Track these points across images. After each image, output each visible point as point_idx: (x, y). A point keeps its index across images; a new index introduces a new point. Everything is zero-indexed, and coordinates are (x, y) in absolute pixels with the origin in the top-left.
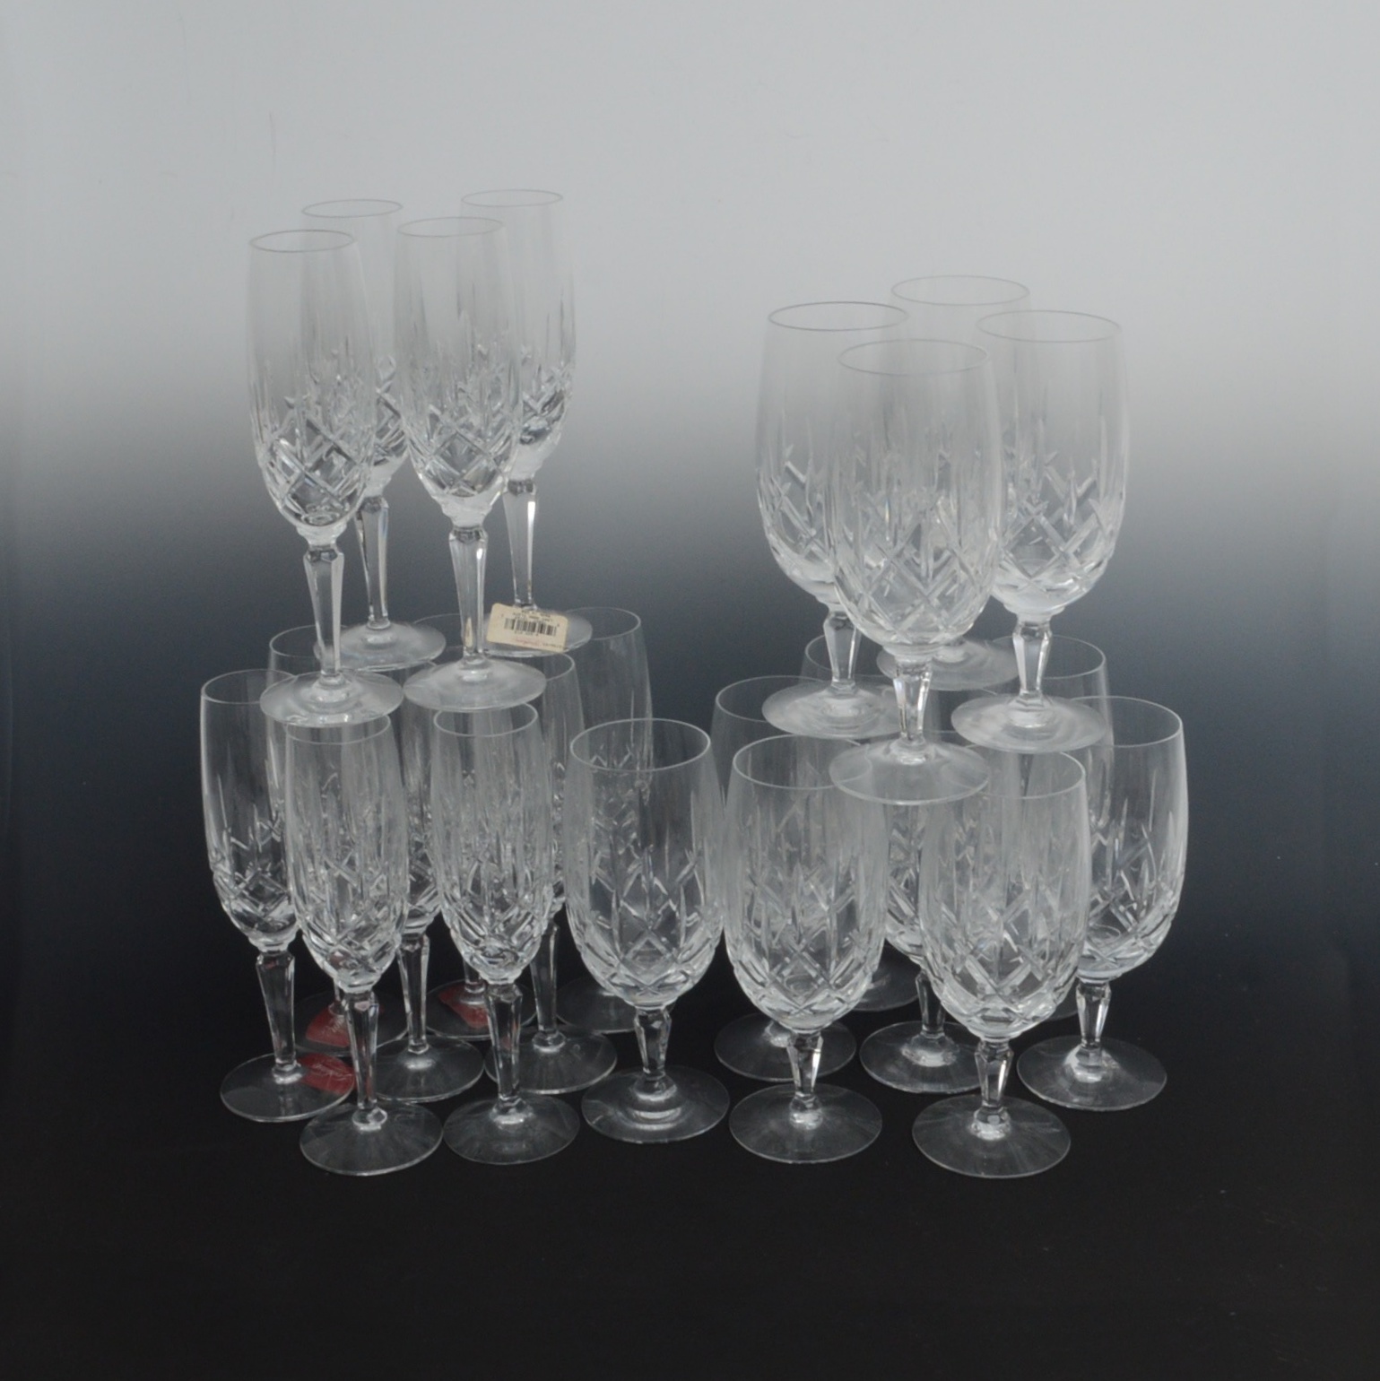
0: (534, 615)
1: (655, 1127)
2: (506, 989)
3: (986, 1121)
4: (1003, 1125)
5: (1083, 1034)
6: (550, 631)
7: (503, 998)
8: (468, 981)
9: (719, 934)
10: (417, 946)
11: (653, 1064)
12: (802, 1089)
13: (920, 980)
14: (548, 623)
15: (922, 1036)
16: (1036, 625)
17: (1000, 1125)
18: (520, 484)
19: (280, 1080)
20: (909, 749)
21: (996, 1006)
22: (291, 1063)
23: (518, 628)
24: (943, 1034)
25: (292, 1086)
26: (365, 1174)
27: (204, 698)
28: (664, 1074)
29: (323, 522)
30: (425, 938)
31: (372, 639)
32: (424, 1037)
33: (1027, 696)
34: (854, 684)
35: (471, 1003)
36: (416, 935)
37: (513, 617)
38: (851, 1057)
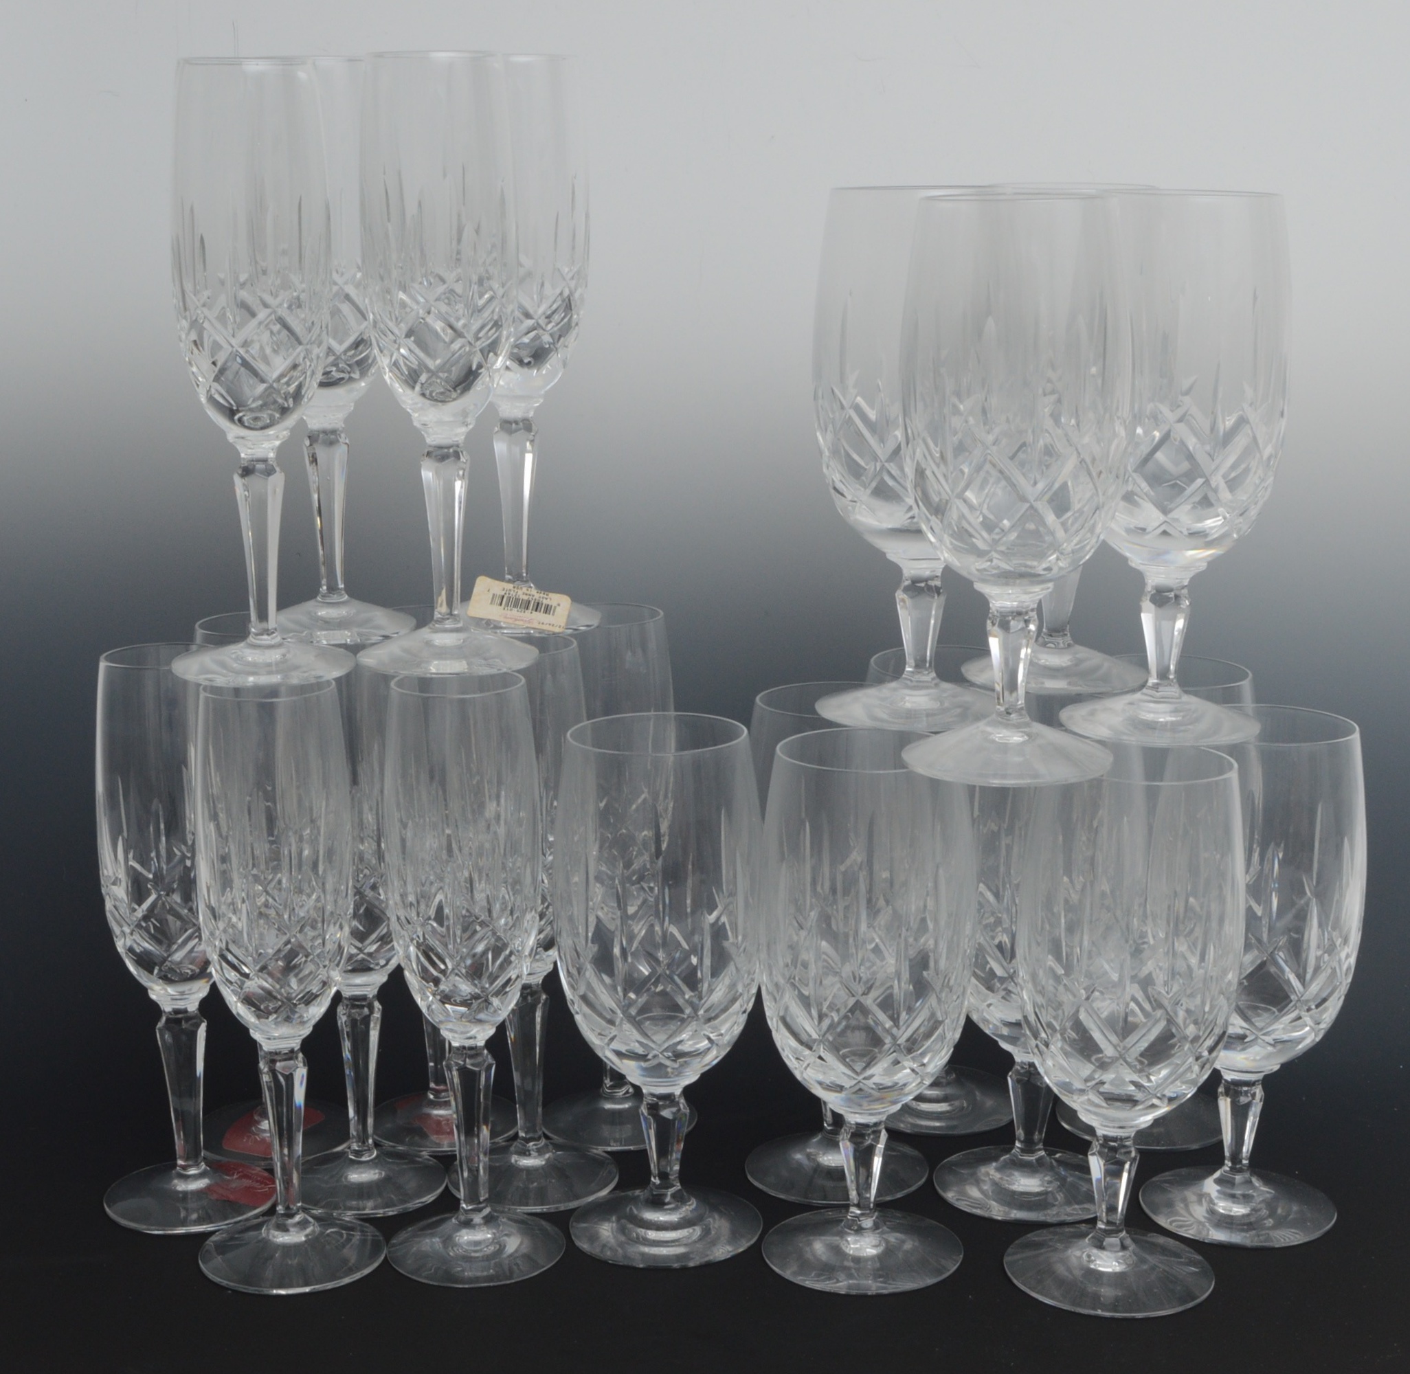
0: (529, 592)
1: (664, 1251)
2: (472, 1052)
3: (1101, 1247)
4: (1127, 1253)
5: (1227, 1154)
6: (548, 610)
7: (469, 1063)
8: (432, 1085)
9: (754, 991)
10: (366, 1011)
11: (664, 1176)
12: (858, 1206)
13: (1015, 1078)
14: (545, 602)
15: (1015, 1155)
16: (1171, 590)
17: (1121, 1254)
18: (516, 422)
19: (181, 1186)
20: (1007, 726)
21: (1122, 1078)
22: (197, 1165)
23: (507, 605)
24: (1043, 1153)
25: (199, 1193)
26: (283, 1292)
27: (103, 665)
28: (678, 1186)
29: (260, 424)
30: (377, 1005)
31: (322, 613)
32: (370, 1141)
33: (1155, 687)
34: (933, 675)
35: (436, 1112)
36: (364, 998)
37: (503, 593)
38: (923, 1180)
